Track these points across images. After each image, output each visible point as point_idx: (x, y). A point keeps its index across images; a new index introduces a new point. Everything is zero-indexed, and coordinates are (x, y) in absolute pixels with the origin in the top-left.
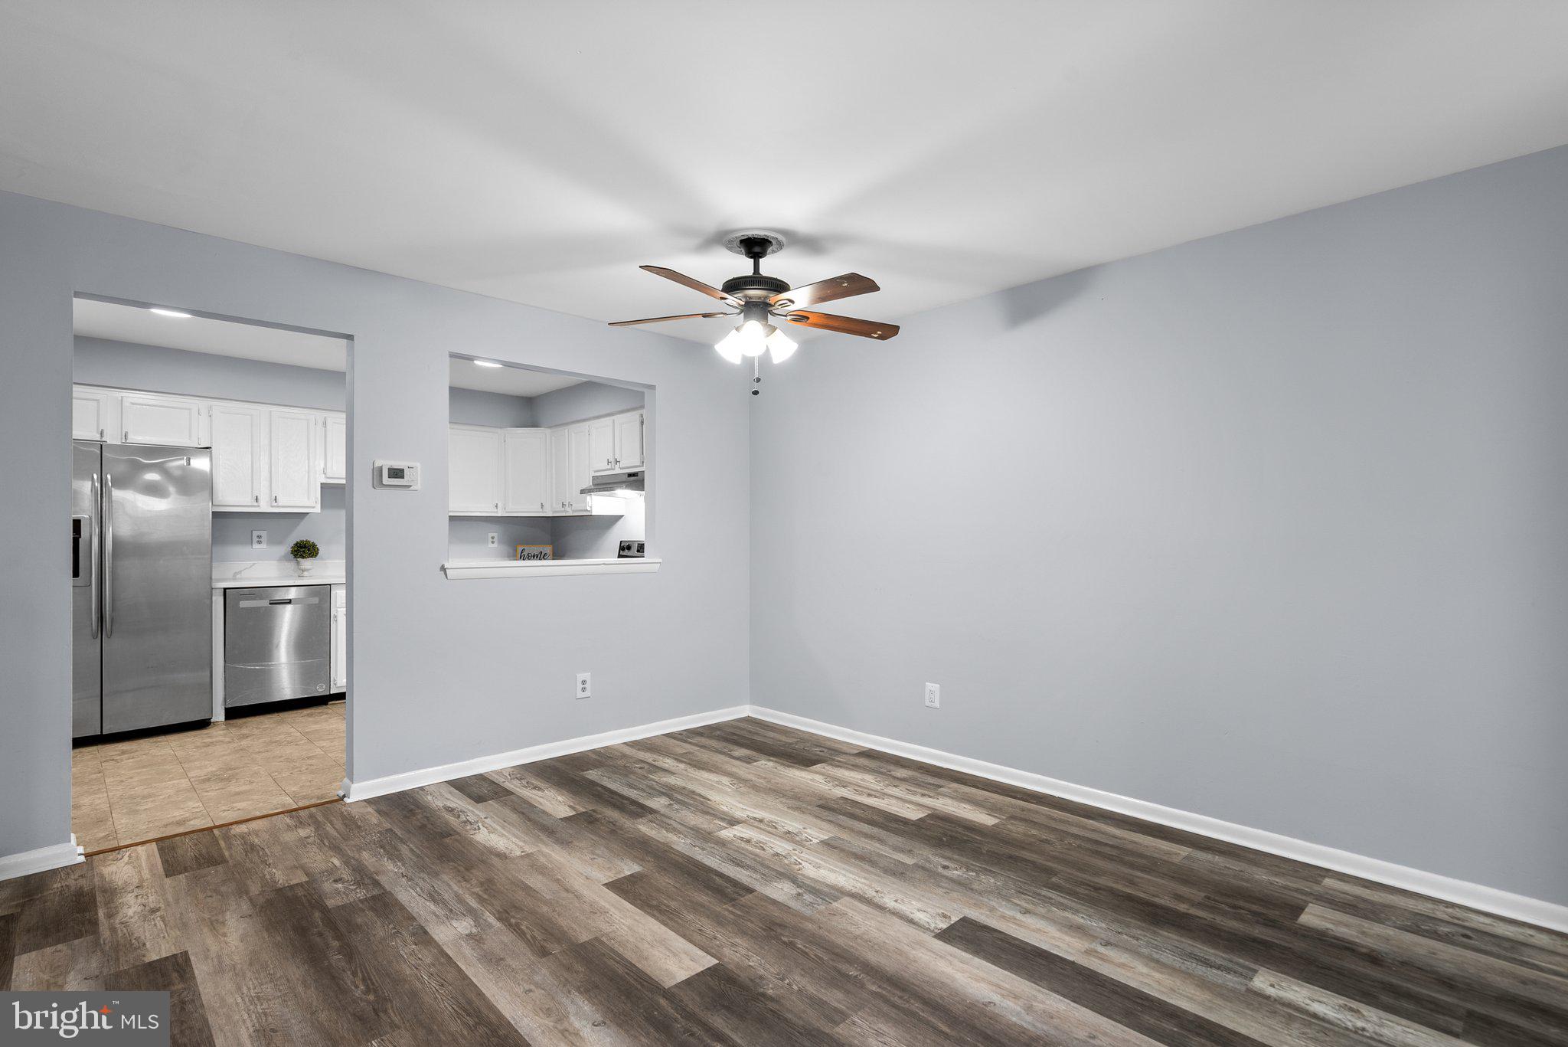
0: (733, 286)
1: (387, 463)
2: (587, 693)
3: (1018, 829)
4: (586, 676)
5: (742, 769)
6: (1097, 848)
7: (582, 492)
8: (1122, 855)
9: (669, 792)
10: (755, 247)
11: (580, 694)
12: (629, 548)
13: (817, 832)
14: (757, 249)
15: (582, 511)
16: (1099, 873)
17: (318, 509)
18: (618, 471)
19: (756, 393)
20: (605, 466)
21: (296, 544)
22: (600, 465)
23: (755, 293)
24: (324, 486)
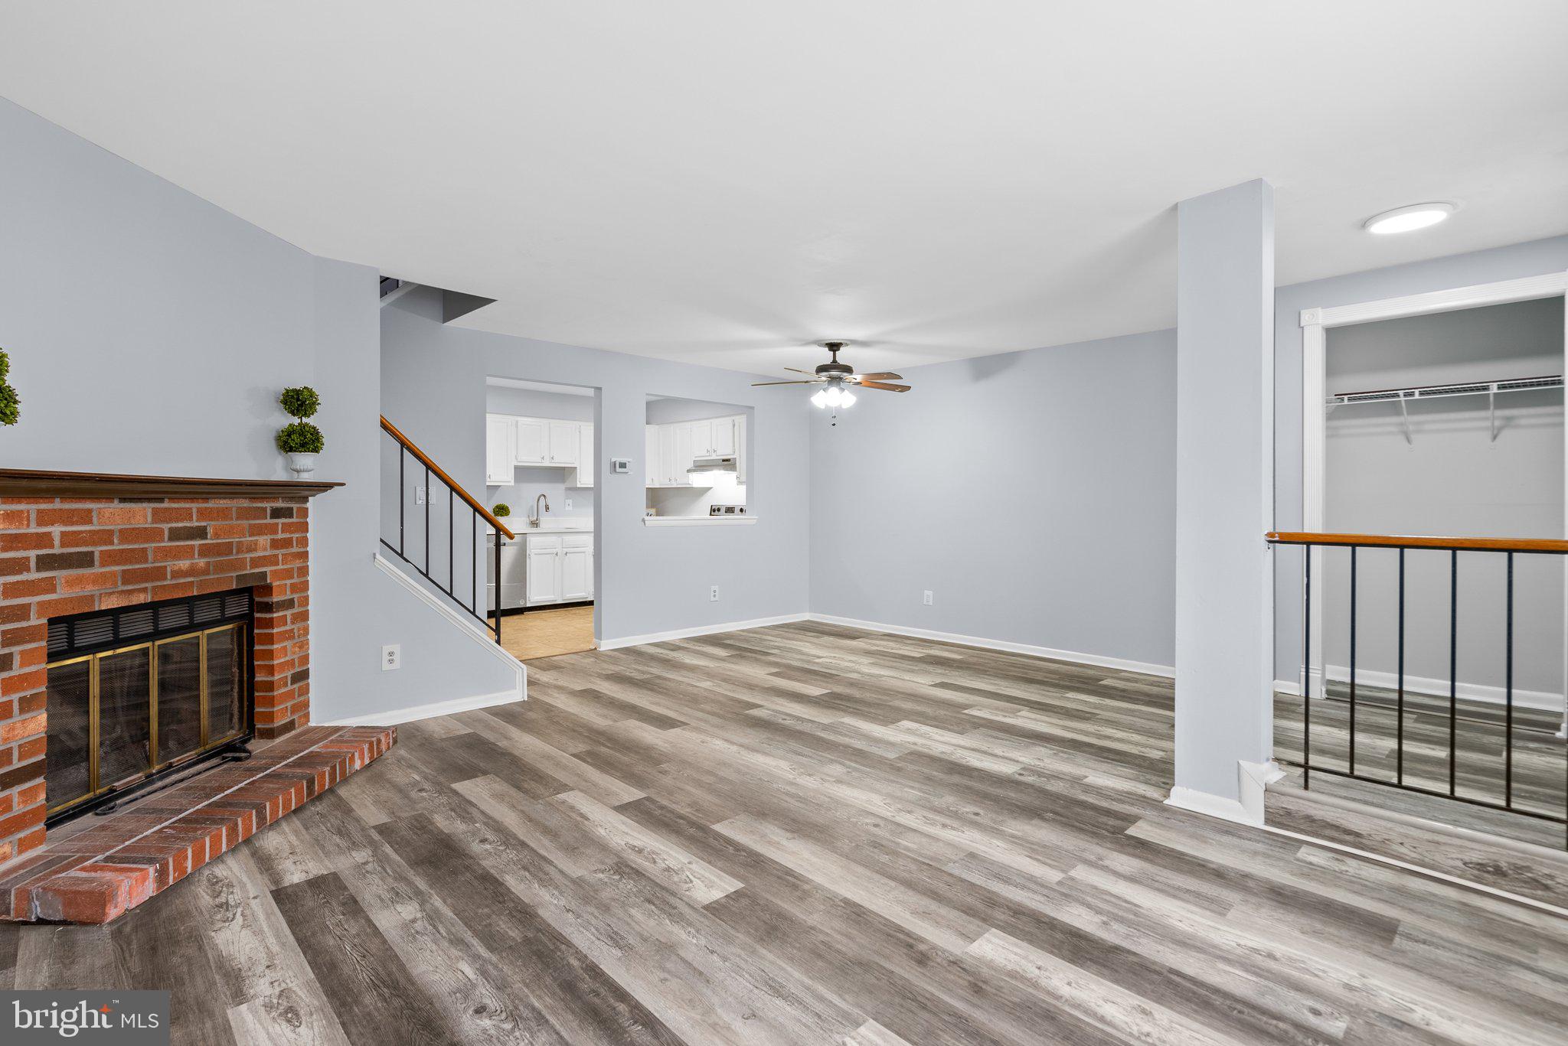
0: (821, 369)
1: (619, 460)
2: (717, 598)
3: (971, 660)
4: (716, 588)
5: (815, 640)
6: (1013, 665)
7: (688, 471)
8: (1024, 667)
9: (778, 648)
10: (834, 347)
11: (713, 599)
12: (719, 510)
13: (865, 660)
14: (835, 348)
15: (686, 484)
16: (1011, 671)
17: (512, 483)
18: (714, 457)
19: (834, 425)
20: (704, 453)
21: (497, 507)
22: (702, 453)
23: (834, 373)
24: (516, 468)
